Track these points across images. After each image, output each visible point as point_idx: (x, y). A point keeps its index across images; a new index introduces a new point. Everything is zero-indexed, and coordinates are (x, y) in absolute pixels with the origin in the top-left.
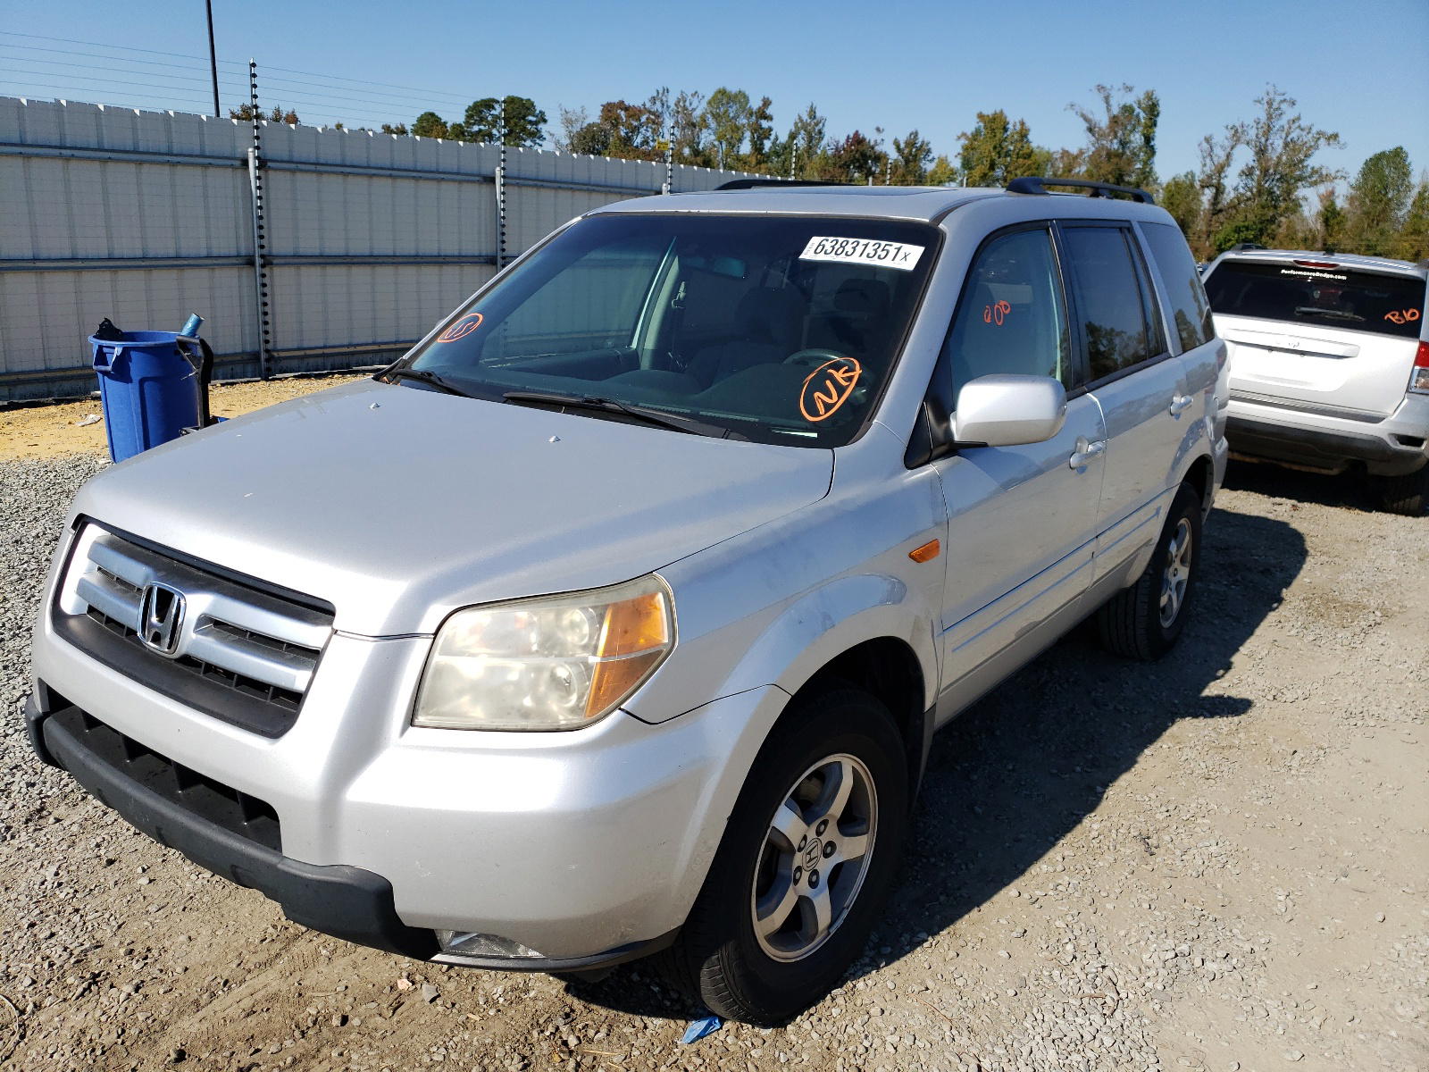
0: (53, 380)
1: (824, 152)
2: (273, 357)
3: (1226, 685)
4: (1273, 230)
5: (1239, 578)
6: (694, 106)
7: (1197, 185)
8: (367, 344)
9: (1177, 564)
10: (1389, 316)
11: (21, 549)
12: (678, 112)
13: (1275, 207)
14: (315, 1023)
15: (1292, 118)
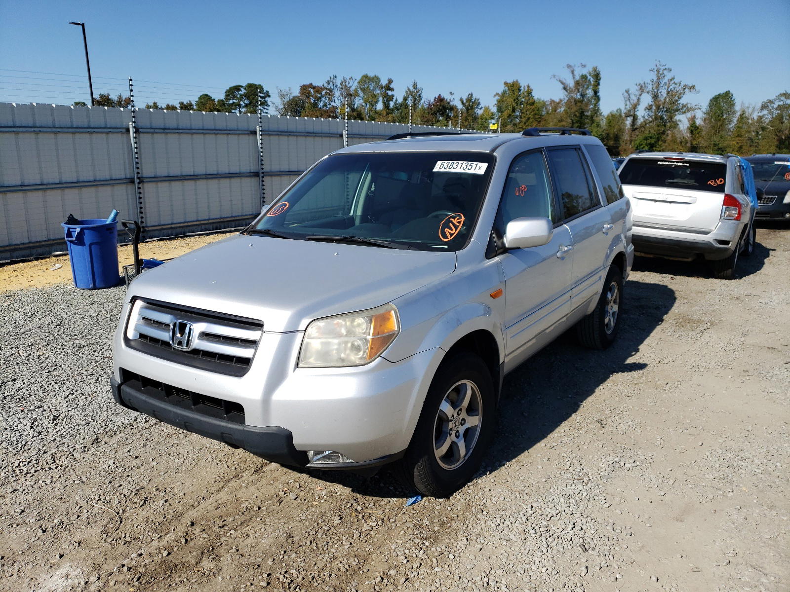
0: (34, 247)
1: (423, 106)
2: (145, 230)
3: (637, 358)
4: (665, 138)
5: (644, 312)
6: (350, 85)
7: (623, 115)
8: (194, 221)
9: (612, 304)
10: (710, 182)
11: (43, 331)
12: (342, 88)
13: (665, 126)
14: (247, 509)
15: (670, 78)
